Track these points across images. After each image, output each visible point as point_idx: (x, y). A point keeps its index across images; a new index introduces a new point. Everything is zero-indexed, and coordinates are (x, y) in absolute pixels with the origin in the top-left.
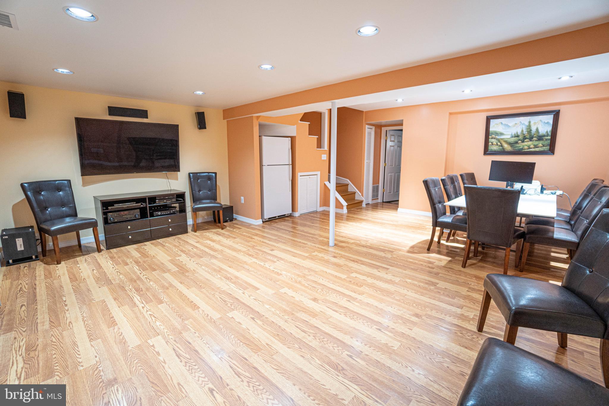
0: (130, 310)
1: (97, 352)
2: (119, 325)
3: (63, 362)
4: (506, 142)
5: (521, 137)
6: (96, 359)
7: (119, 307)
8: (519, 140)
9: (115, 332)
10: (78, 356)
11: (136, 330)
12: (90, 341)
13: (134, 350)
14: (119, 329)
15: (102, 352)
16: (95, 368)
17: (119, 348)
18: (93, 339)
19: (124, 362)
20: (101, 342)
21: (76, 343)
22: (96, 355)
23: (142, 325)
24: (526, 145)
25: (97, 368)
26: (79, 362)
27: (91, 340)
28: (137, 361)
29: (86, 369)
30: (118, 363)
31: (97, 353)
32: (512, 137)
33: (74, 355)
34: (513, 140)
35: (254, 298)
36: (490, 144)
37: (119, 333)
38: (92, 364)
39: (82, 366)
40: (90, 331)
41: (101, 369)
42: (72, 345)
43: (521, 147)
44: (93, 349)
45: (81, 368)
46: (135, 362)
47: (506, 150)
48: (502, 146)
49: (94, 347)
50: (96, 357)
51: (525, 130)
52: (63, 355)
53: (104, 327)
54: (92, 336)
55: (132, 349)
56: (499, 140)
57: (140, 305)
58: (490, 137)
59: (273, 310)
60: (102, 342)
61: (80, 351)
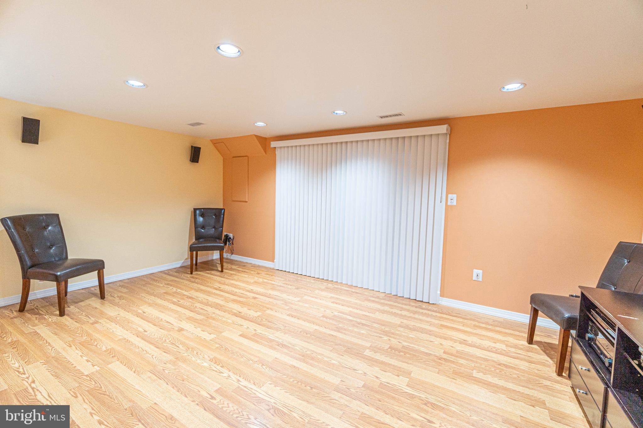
35: (243, 327)
59: (224, 319)
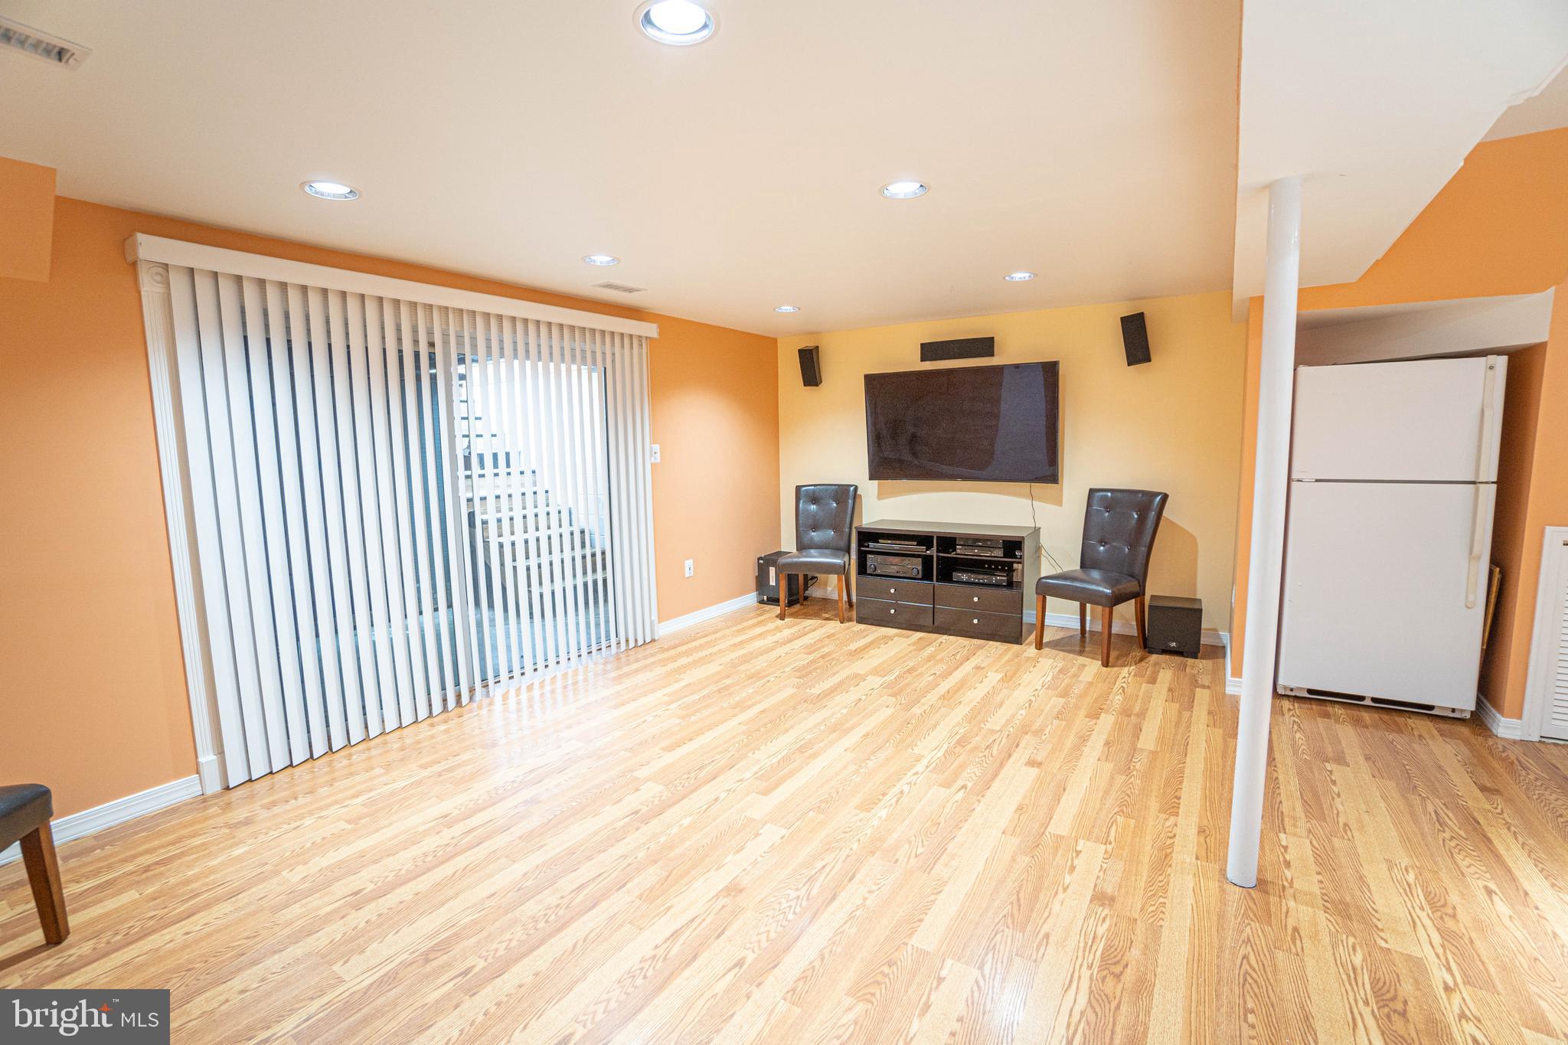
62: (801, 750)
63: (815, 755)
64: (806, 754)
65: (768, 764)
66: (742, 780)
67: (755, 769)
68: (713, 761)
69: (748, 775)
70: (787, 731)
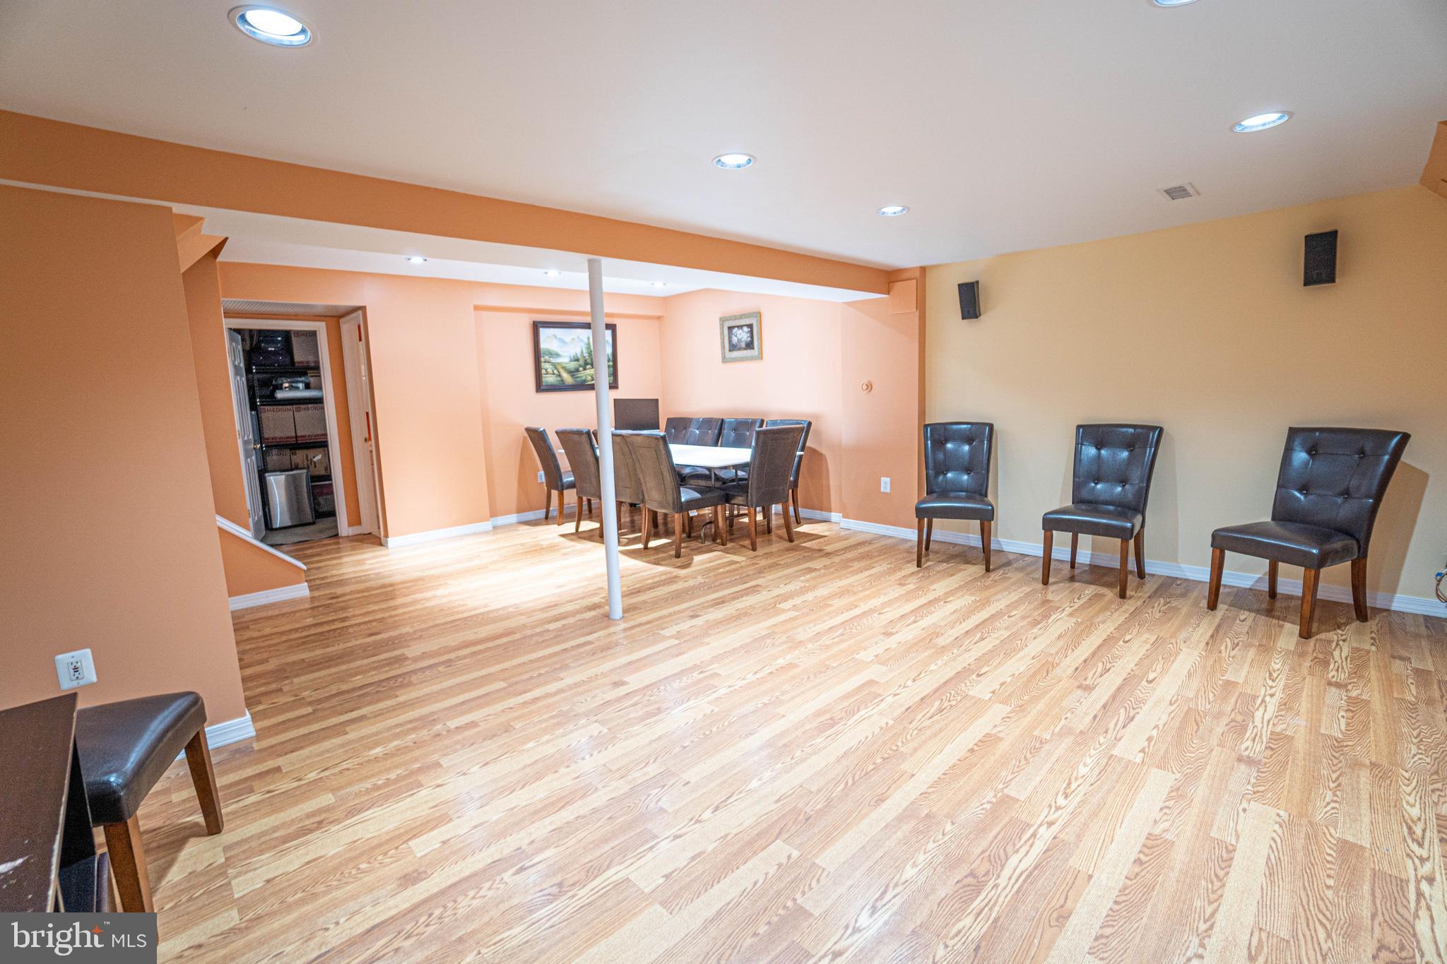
0: (1081, 845)
1: (1236, 816)
2: (1147, 830)
3: (1314, 852)
4: (564, 368)
5: (581, 362)
6: (1246, 807)
7: (1090, 877)
8: (580, 366)
9: (1170, 822)
10: (1278, 841)
11: (1131, 794)
12: (1234, 850)
13: (1174, 769)
14: (1156, 822)
15: (1228, 808)
16: (1257, 795)
17: (1192, 791)
18: (1226, 848)
19: (1208, 767)
20: (1215, 828)
21: (1267, 873)
22: (1241, 813)
23: (1109, 792)
24: (589, 375)
25: (1255, 793)
26: (1281, 826)
27: (1230, 848)
28: (1188, 754)
29: (1276, 806)
30: (1218, 774)
31: (1238, 814)
32: (571, 361)
33: (1284, 847)
34: (573, 365)
36: (543, 371)
37: (1166, 814)
38: (1260, 805)
39: (1278, 815)
40: (1216, 875)
41: (1249, 787)
42: (1280, 876)
43: (584, 378)
44: (1239, 828)
45: (1282, 813)
46: (1192, 755)
47: (567, 383)
48: (559, 375)
49: (1236, 831)
50: (1244, 810)
51: (585, 351)
52: (1310, 868)
53: (1179, 857)
54: (1222, 857)
55: (1176, 771)
56: (554, 365)
57: (1046, 834)
58: (542, 359)
60: (1212, 825)
61: (1268, 846)
62: (833, 722)
63: (818, 714)
64: (828, 716)
65: (870, 709)
66: (895, 695)
67: (883, 706)
68: (931, 718)
69: (890, 699)
70: (845, 753)
